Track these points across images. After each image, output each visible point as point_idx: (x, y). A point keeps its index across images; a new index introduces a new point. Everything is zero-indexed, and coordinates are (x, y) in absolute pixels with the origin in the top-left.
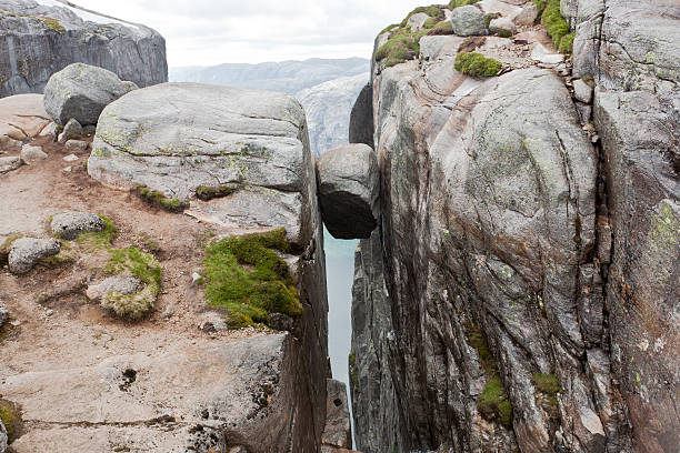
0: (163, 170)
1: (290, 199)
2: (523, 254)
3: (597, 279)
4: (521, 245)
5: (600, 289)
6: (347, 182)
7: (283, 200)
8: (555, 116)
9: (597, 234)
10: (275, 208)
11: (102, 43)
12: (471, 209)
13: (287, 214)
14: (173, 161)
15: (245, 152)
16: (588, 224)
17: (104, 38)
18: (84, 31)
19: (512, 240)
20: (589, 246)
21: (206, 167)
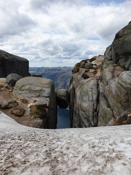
0: (26, 93)
1: (48, 99)
2: (86, 110)
3: (96, 114)
4: (86, 108)
5: (97, 116)
6: (62, 97)
7: (46, 99)
8: (93, 87)
9: (97, 107)
10: (45, 100)
11: (14, 62)
12: (79, 102)
13: (47, 101)
14: (28, 92)
15: (41, 91)
16: (95, 105)
17: (14, 61)
18: (10, 59)
19: (85, 108)
20: (95, 109)
21: (34, 93)
